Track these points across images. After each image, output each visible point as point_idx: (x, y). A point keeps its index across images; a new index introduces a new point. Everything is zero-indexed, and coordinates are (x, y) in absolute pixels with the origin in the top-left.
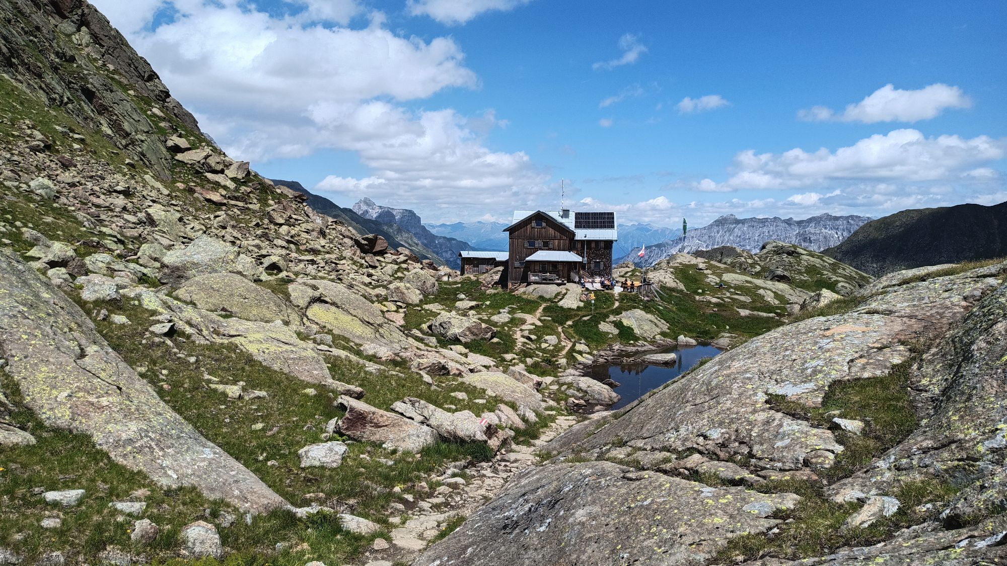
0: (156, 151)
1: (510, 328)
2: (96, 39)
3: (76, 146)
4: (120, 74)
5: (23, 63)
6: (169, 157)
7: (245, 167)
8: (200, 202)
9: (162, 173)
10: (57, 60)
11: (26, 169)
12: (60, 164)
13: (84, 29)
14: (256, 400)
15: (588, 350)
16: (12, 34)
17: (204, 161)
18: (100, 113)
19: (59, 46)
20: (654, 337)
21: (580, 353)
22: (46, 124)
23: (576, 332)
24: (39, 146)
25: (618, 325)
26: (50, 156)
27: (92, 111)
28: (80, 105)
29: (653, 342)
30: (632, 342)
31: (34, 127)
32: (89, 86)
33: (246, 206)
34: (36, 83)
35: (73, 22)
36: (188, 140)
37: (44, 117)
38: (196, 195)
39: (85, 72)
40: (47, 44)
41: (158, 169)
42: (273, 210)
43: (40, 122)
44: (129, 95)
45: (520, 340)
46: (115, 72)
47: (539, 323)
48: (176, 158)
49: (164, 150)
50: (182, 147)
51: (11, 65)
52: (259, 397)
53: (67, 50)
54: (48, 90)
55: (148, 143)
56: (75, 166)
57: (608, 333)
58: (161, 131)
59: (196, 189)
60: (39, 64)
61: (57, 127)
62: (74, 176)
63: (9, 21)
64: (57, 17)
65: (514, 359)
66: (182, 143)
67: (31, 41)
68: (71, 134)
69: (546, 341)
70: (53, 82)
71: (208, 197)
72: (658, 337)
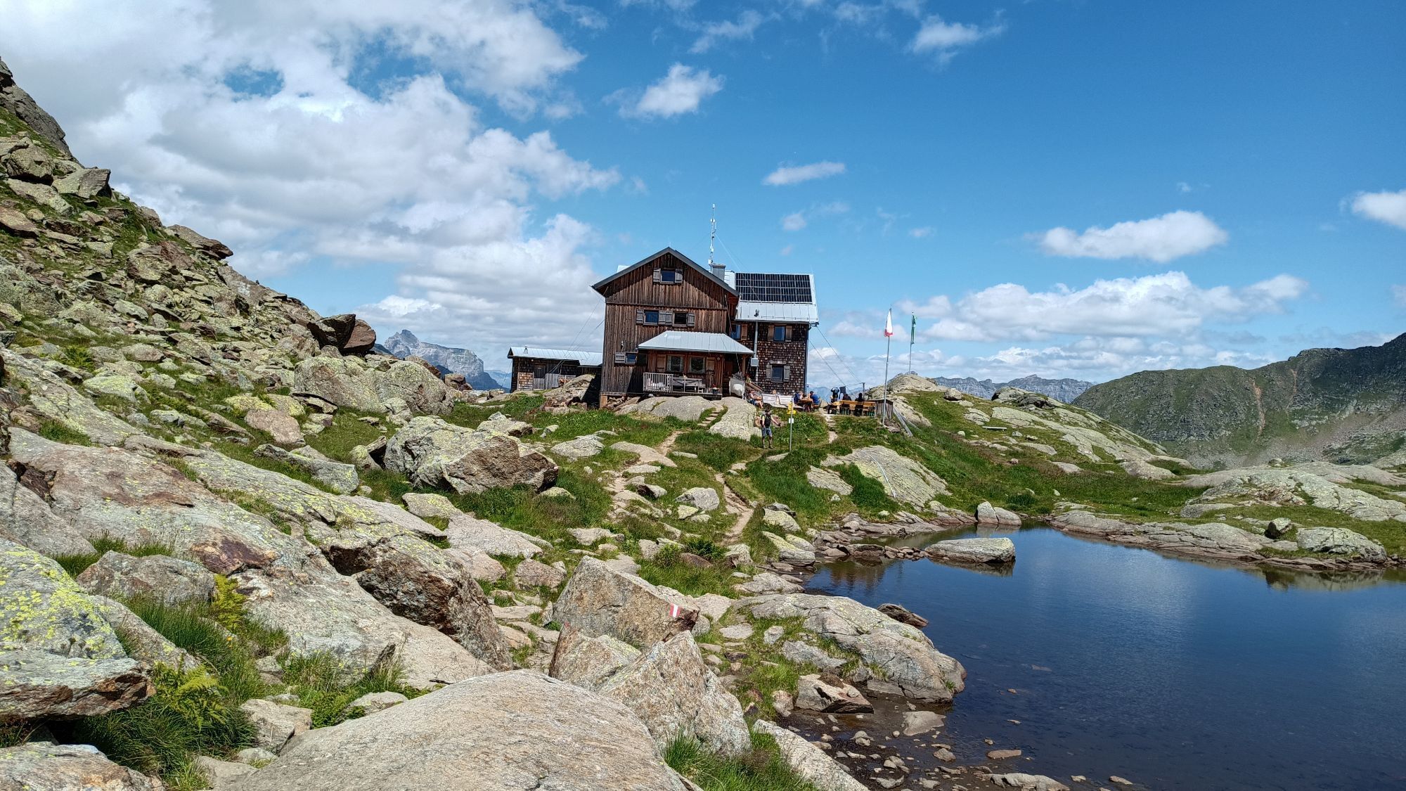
1: (597, 471)
7: (100, 179)
15: (796, 527)
17: (7, 156)
20: (927, 505)
21: (780, 530)
23: (760, 486)
25: (849, 474)
29: (929, 515)
30: (885, 513)
33: (82, 244)
45: (622, 495)
47: (670, 463)
57: (829, 492)
65: (604, 540)
69: (690, 501)
72: (935, 505)
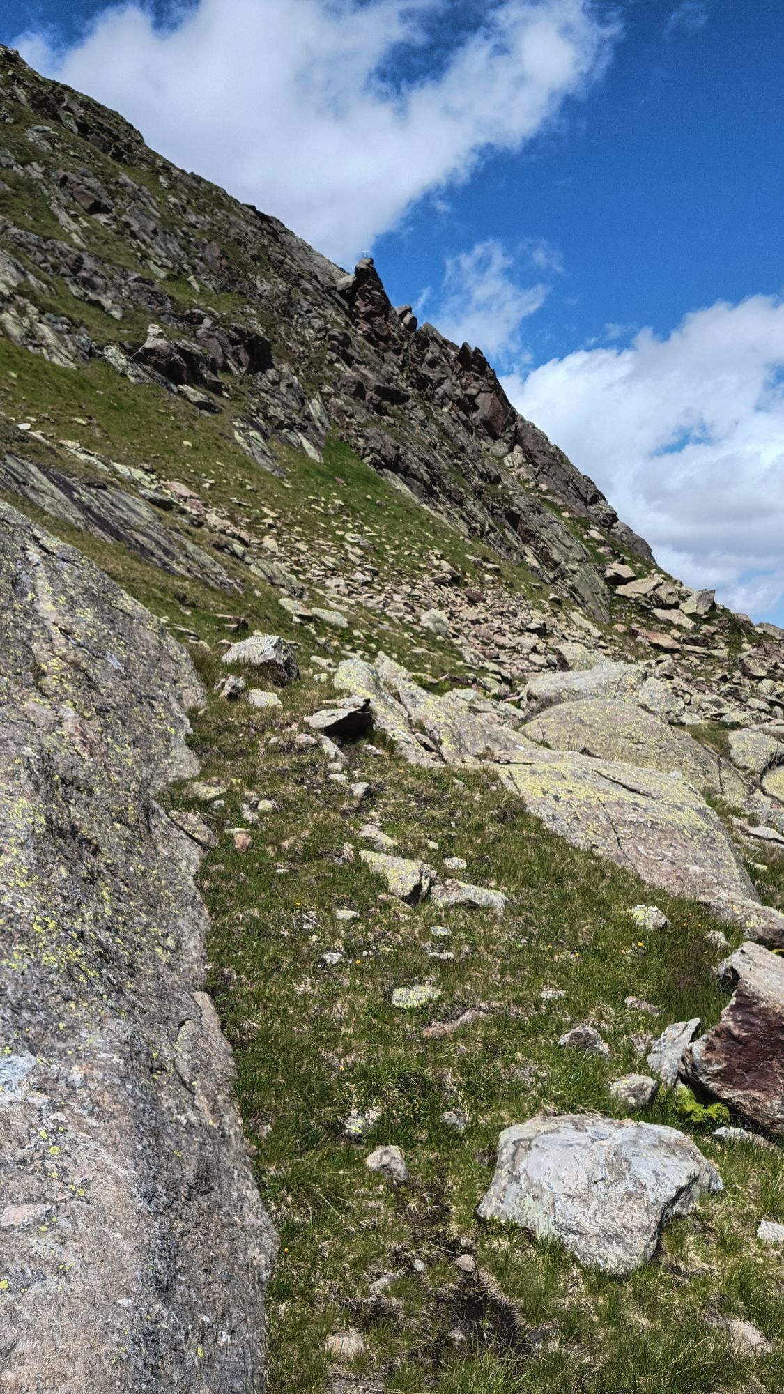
0: (591, 585)
2: (530, 457)
3: (488, 577)
4: (554, 494)
5: (445, 491)
6: (607, 591)
7: (709, 597)
8: (644, 648)
9: (598, 613)
10: (481, 483)
11: (426, 605)
12: (466, 599)
13: (517, 448)
14: (461, 912)
16: (436, 460)
17: (652, 593)
18: (525, 542)
19: (483, 466)
22: (458, 554)
24: (444, 577)
26: (456, 590)
27: (517, 539)
28: (503, 534)
31: (443, 558)
32: (514, 508)
33: (708, 652)
34: (457, 512)
35: (505, 441)
36: (633, 568)
37: (456, 546)
38: (639, 639)
39: (511, 493)
40: (471, 466)
41: (593, 608)
42: (749, 656)
43: (451, 551)
44: (562, 518)
46: (548, 492)
48: (617, 591)
49: (601, 583)
50: (625, 575)
51: (432, 493)
52: (471, 906)
53: (492, 469)
54: (469, 518)
55: (580, 575)
56: (484, 601)
58: (600, 559)
59: (640, 631)
60: (461, 489)
61: (469, 557)
62: (480, 612)
63: (434, 446)
64: (489, 439)
66: (625, 571)
67: (455, 465)
68: (484, 564)
70: (475, 509)
71: (655, 641)
